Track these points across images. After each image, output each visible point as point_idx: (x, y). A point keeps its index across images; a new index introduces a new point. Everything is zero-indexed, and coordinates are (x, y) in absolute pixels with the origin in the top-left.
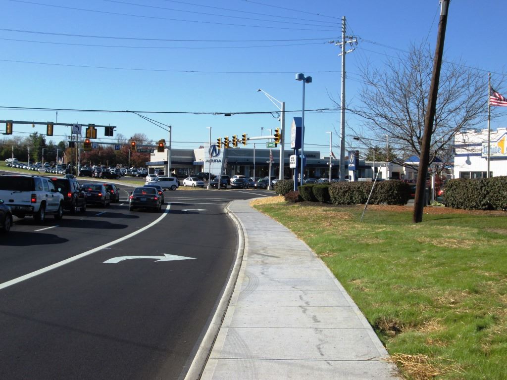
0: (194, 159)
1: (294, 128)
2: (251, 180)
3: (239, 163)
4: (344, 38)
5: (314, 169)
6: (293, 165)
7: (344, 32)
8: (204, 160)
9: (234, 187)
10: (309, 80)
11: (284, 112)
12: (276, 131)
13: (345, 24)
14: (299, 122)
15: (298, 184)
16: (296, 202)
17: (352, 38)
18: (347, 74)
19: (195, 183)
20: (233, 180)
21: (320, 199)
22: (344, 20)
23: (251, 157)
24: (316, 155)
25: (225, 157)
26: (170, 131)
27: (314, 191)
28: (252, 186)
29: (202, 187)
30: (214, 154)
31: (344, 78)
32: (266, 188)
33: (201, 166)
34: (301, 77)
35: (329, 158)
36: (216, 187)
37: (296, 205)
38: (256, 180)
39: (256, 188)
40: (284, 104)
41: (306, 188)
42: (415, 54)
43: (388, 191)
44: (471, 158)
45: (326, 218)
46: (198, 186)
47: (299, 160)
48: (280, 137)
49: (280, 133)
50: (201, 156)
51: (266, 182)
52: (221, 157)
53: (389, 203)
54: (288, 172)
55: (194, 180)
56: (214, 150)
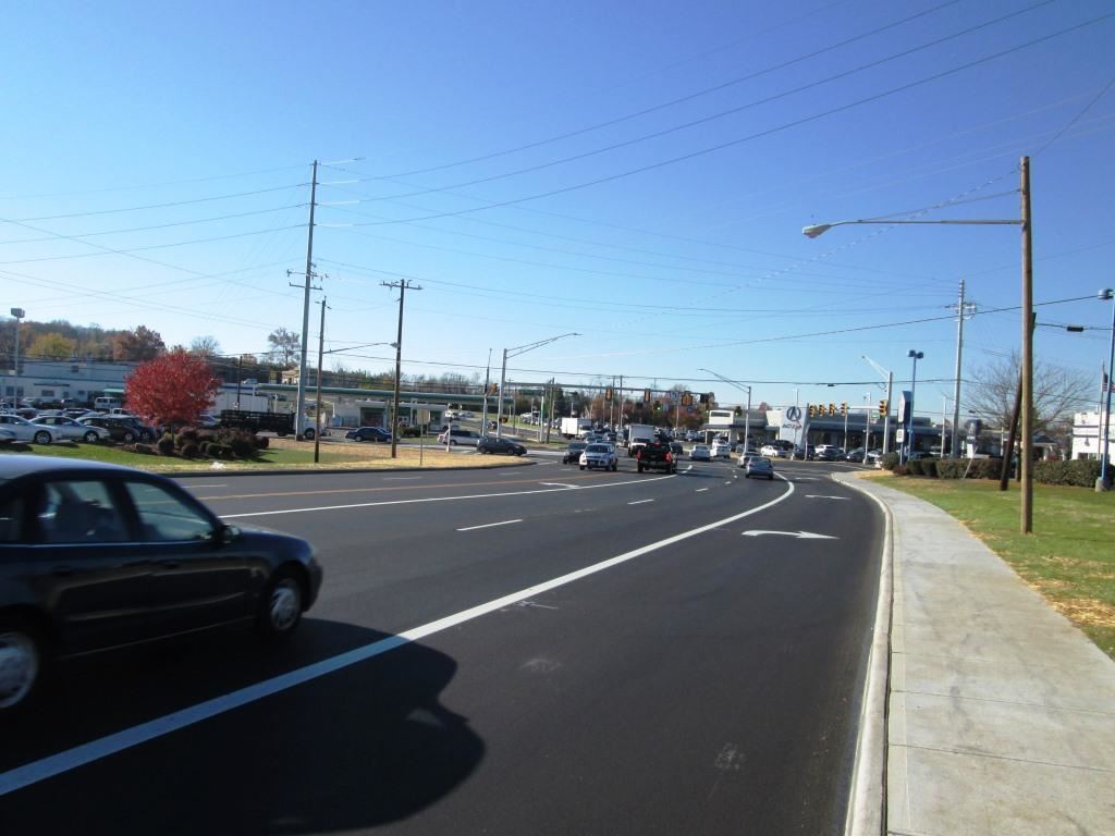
0: (766, 423)
1: (903, 402)
2: (842, 452)
3: (824, 430)
4: (963, 304)
5: (921, 440)
6: (900, 439)
7: (962, 297)
8: (780, 425)
9: (822, 459)
10: (920, 356)
11: (891, 383)
12: (882, 402)
13: (963, 289)
14: (908, 396)
15: (905, 459)
16: (904, 474)
17: (970, 305)
18: (964, 343)
19: (776, 452)
20: (818, 450)
21: (928, 473)
22: (963, 284)
23: (840, 423)
24: (926, 422)
25: (807, 422)
26: (749, 393)
27: (923, 466)
28: (844, 459)
29: (784, 457)
30: (794, 418)
31: (960, 346)
32: (861, 461)
33: (775, 431)
34: (912, 354)
35: (941, 426)
36: (803, 459)
37: (905, 477)
38: (848, 451)
39: (848, 460)
40: (891, 374)
41: (915, 463)
42: (1014, 358)
43: (989, 468)
44: (1090, 439)
45: (931, 486)
46: (779, 456)
47: (906, 435)
48: (885, 408)
49: (885, 404)
50: (775, 419)
51: (861, 455)
52: (802, 421)
53: (990, 478)
54: (893, 445)
55: (775, 449)
56: (792, 412)
